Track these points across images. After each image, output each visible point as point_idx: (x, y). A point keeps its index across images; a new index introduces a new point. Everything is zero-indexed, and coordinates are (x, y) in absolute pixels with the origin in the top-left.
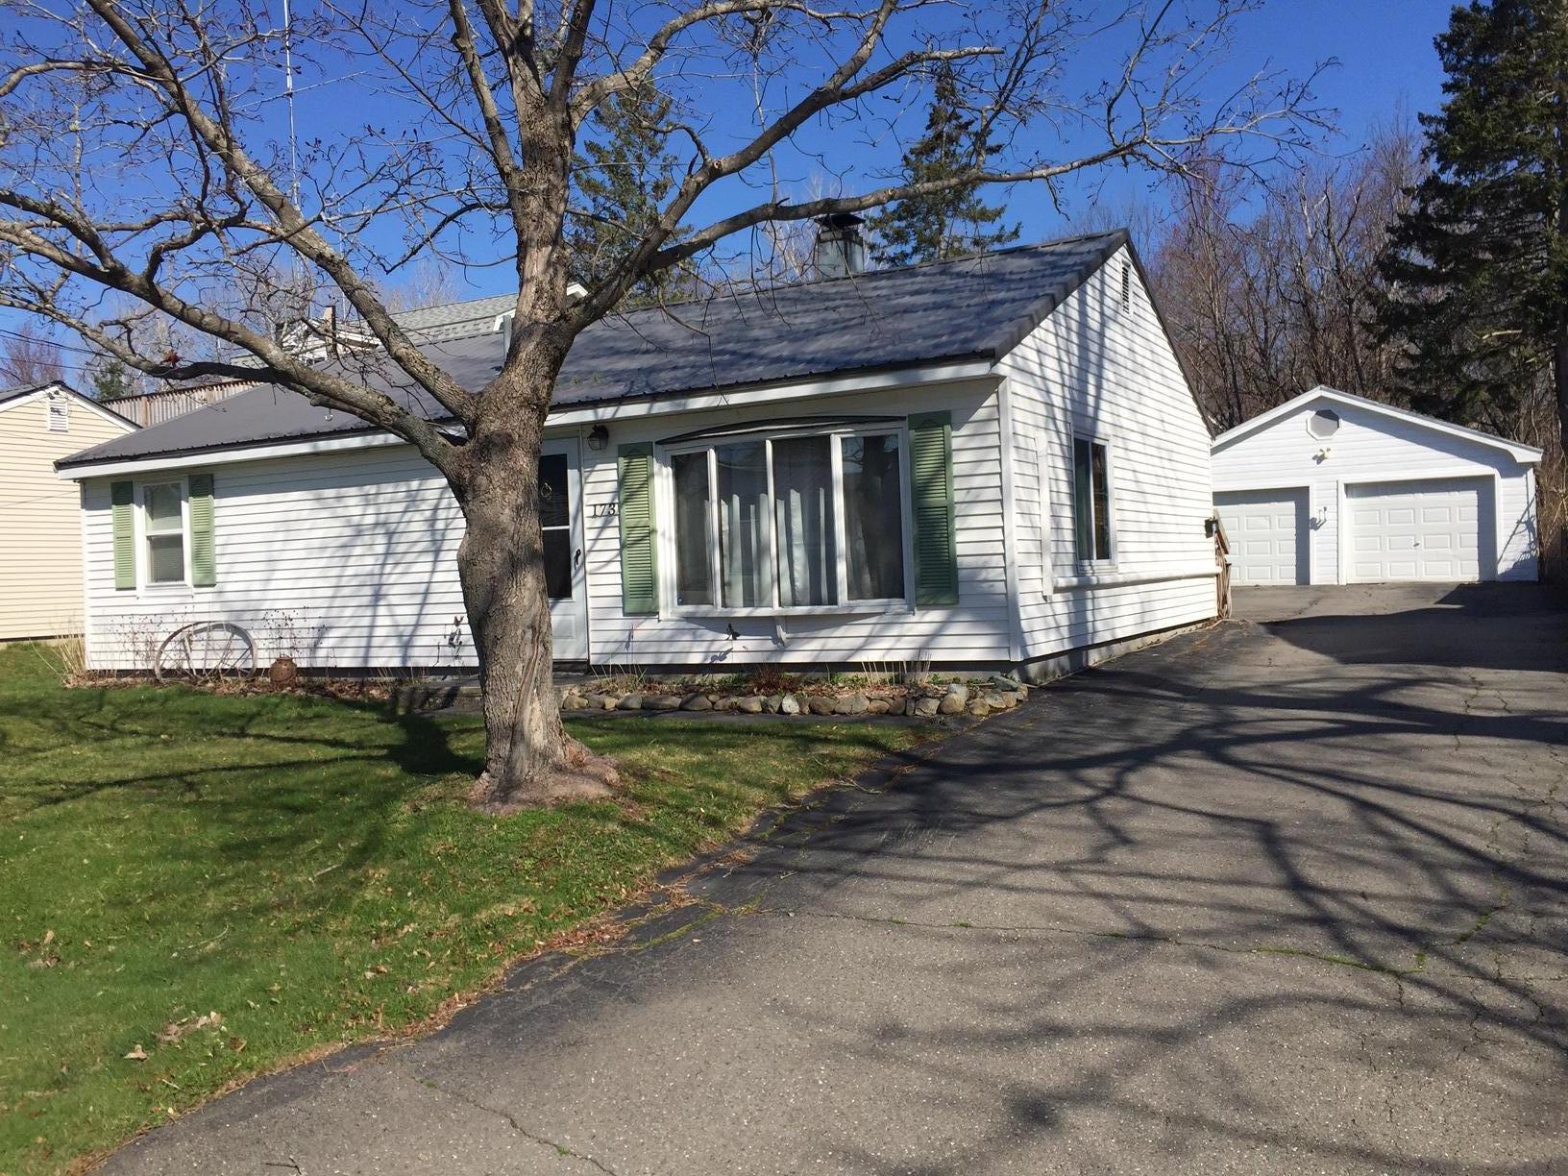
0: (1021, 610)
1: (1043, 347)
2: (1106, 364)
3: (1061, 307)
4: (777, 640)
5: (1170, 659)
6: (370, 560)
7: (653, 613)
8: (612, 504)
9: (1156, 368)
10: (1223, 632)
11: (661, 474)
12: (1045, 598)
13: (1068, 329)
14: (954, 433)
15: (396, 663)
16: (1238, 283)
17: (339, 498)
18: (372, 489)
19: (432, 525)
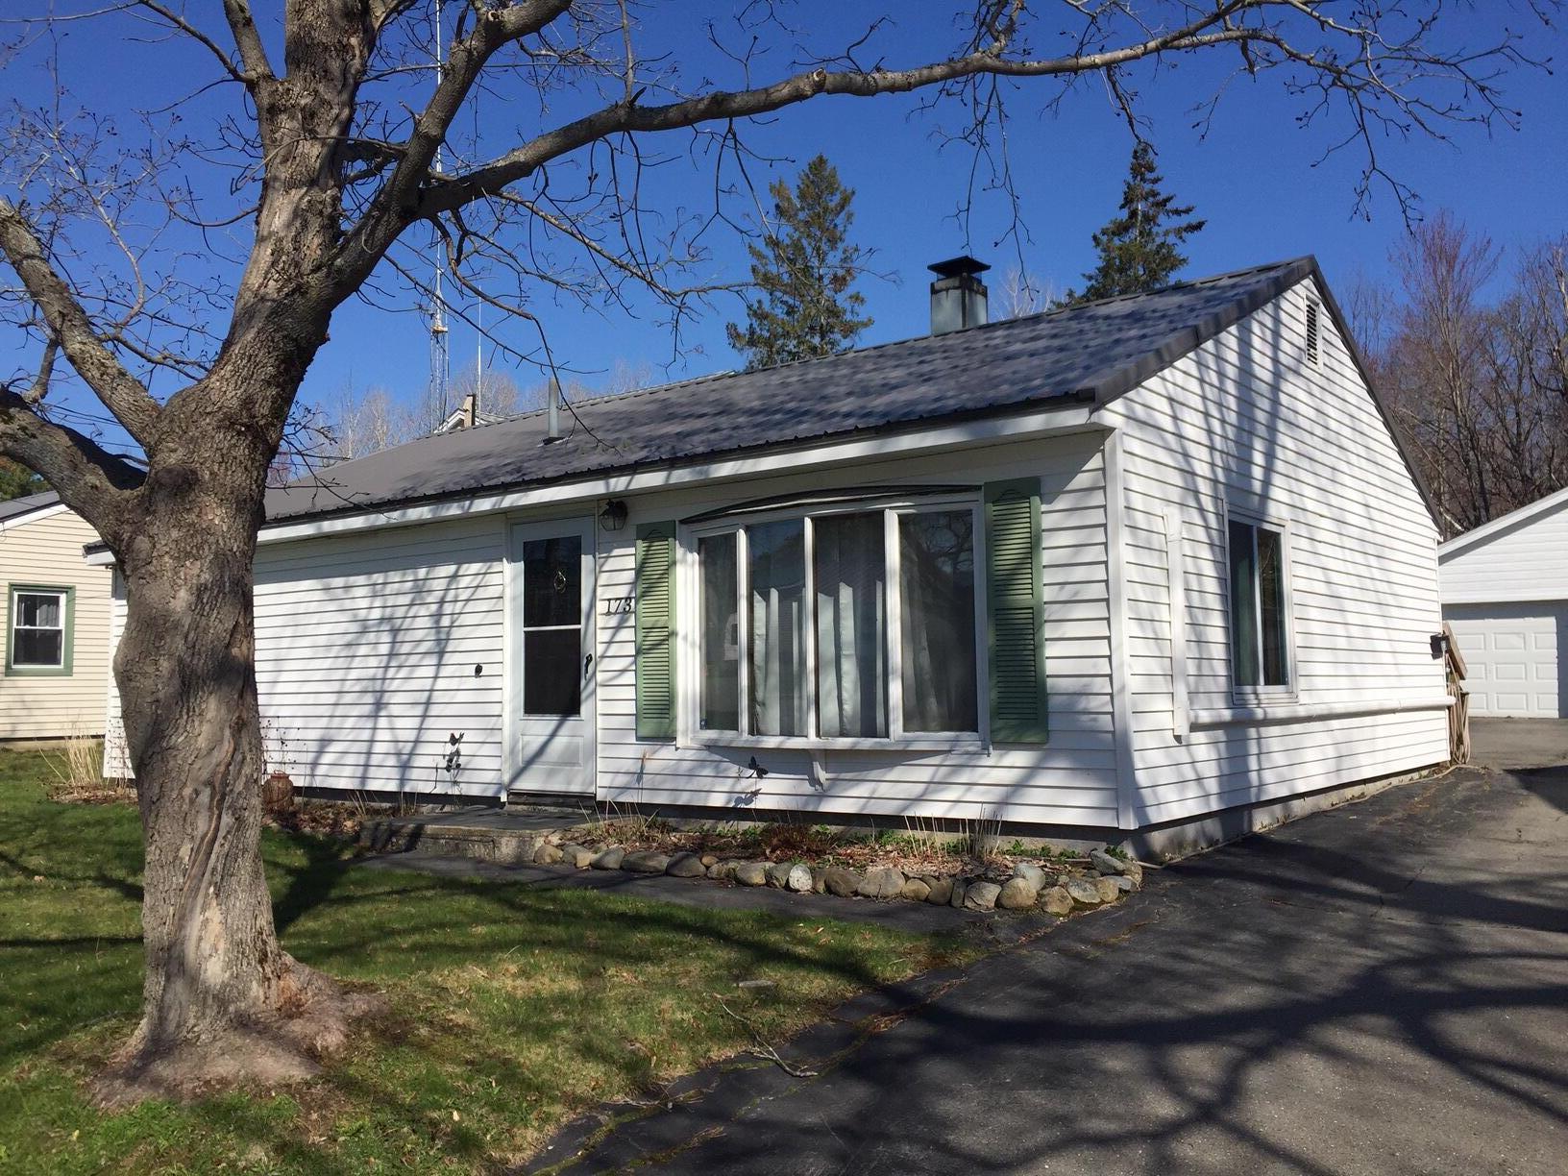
0: (1136, 756)
1: (1179, 395)
2: (1281, 426)
3: (1209, 345)
4: (814, 781)
5: (1373, 825)
6: (373, 662)
7: (667, 738)
8: (628, 599)
9: (1358, 437)
10: (1455, 785)
11: (684, 561)
12: (1178, 738)
13: (1221, 374)
14: (1044, 508)
15: (392, 786)
16: (1486, 371)
17: (347, 587)
18: (379, 578)
19: (438, 622)
